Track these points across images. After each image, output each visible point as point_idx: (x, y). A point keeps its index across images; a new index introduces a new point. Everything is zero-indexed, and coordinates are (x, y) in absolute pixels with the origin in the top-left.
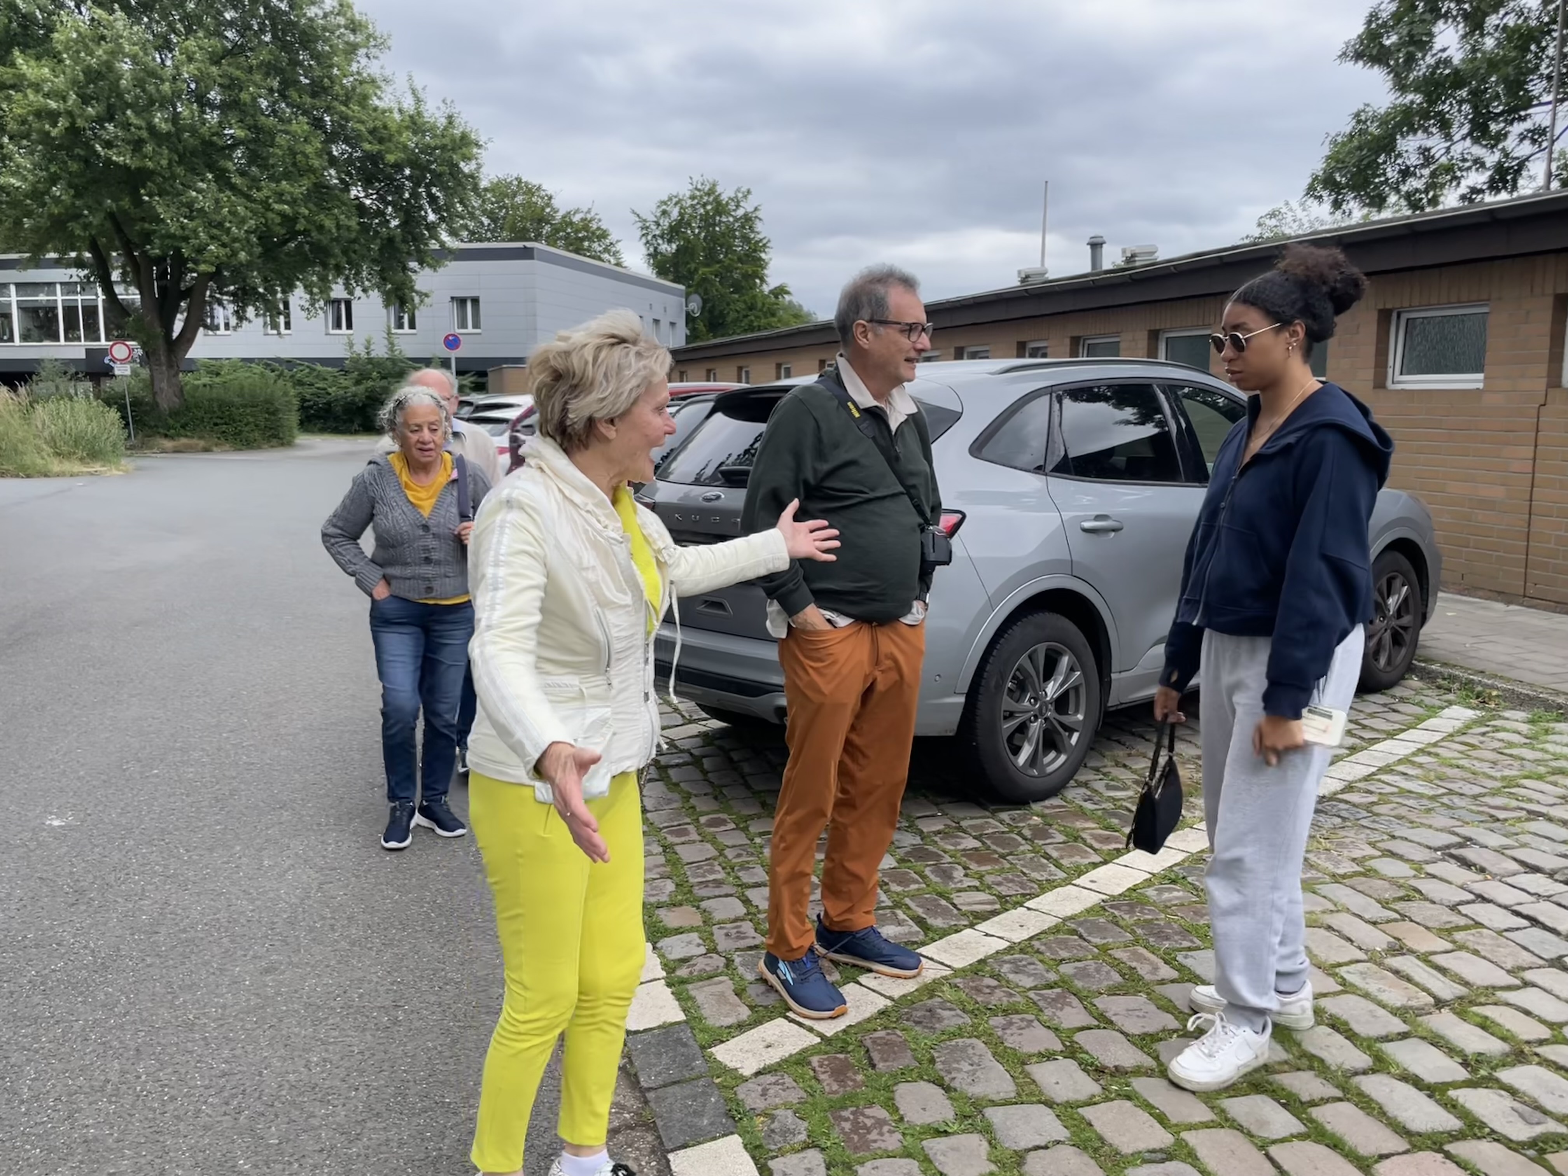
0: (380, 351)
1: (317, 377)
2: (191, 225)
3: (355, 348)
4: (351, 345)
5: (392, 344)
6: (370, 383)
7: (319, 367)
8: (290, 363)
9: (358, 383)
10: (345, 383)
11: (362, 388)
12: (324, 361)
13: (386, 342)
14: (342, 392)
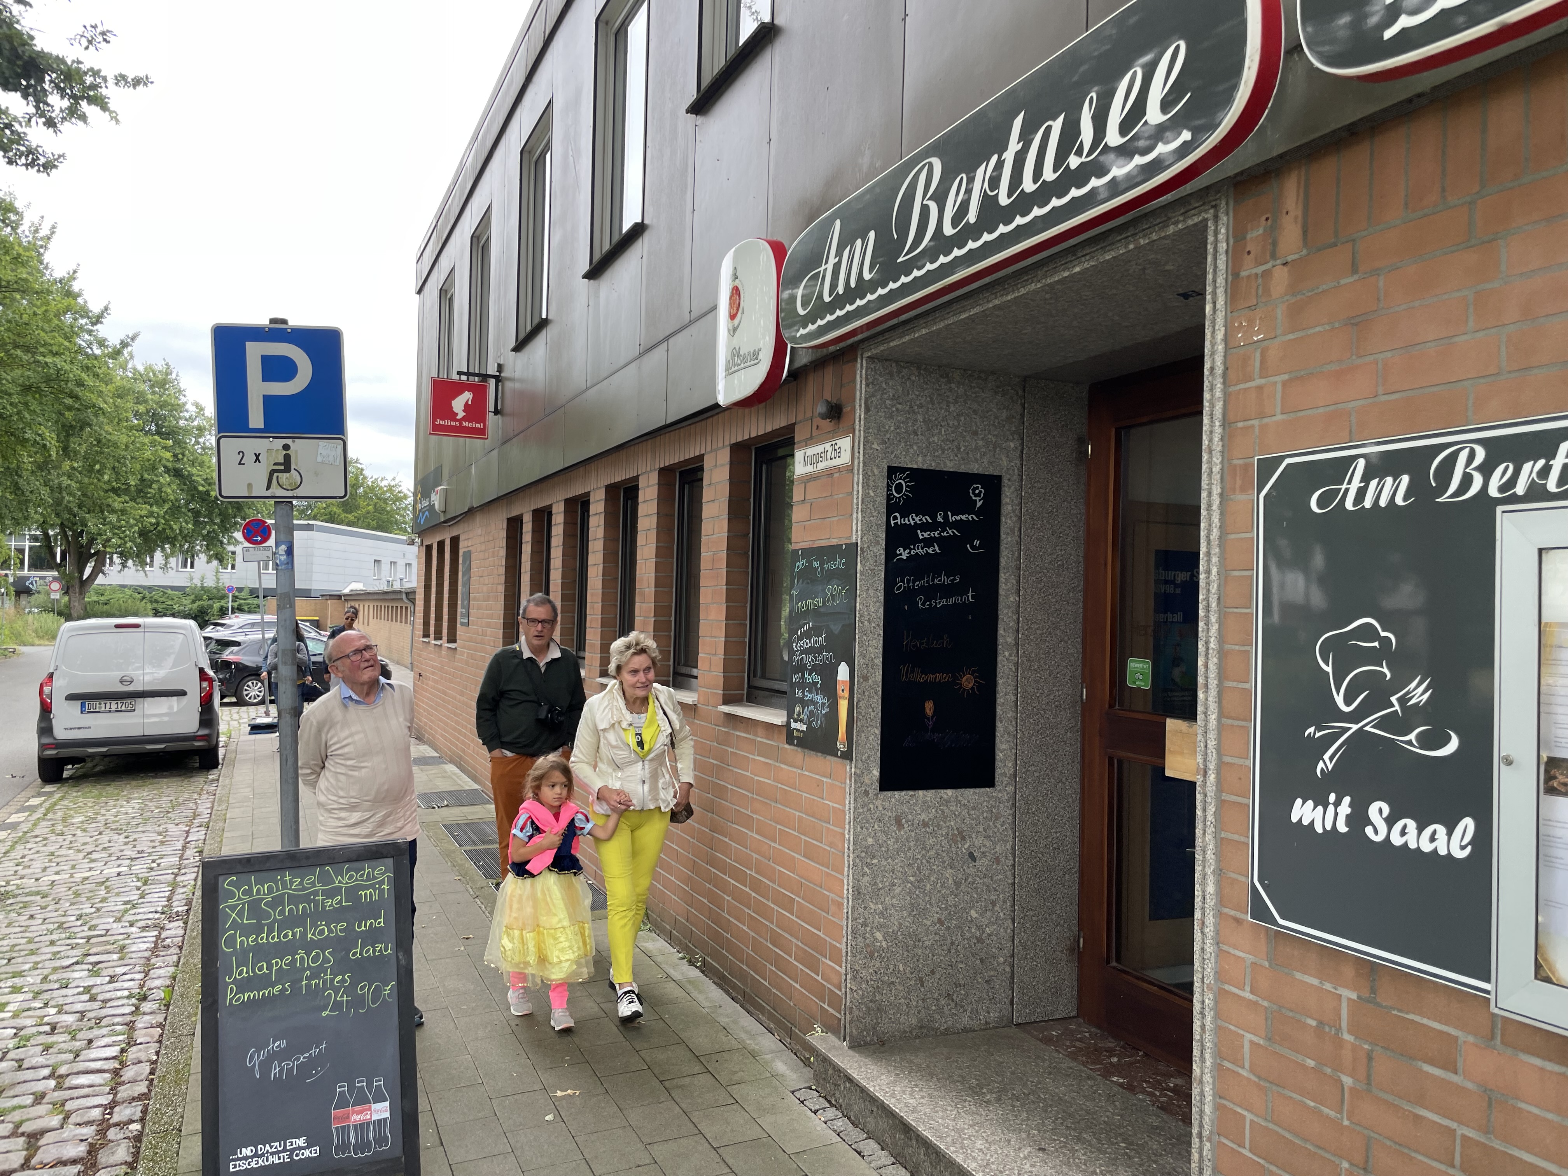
0: (210, 583)
1: (168, 598)
2: (104, 528)
3: (194, 581)
4: (192, 579)
5: (218, 579)
6: (201, 603)
7: (170, 592)
8: (150, 589)
9: (193, 602)
10: (185, 602)
11: (195, 606)
12: (173, 588)
13: (214, 578)
14: (182, 608)
